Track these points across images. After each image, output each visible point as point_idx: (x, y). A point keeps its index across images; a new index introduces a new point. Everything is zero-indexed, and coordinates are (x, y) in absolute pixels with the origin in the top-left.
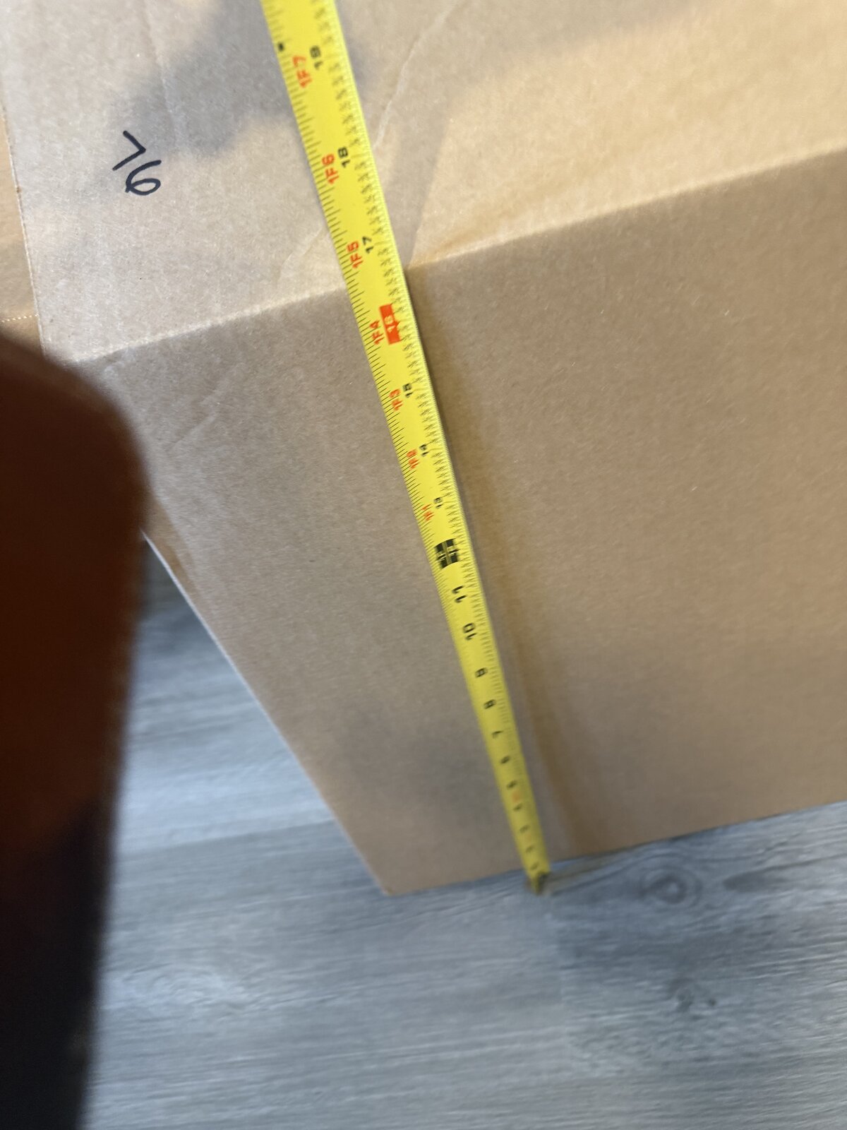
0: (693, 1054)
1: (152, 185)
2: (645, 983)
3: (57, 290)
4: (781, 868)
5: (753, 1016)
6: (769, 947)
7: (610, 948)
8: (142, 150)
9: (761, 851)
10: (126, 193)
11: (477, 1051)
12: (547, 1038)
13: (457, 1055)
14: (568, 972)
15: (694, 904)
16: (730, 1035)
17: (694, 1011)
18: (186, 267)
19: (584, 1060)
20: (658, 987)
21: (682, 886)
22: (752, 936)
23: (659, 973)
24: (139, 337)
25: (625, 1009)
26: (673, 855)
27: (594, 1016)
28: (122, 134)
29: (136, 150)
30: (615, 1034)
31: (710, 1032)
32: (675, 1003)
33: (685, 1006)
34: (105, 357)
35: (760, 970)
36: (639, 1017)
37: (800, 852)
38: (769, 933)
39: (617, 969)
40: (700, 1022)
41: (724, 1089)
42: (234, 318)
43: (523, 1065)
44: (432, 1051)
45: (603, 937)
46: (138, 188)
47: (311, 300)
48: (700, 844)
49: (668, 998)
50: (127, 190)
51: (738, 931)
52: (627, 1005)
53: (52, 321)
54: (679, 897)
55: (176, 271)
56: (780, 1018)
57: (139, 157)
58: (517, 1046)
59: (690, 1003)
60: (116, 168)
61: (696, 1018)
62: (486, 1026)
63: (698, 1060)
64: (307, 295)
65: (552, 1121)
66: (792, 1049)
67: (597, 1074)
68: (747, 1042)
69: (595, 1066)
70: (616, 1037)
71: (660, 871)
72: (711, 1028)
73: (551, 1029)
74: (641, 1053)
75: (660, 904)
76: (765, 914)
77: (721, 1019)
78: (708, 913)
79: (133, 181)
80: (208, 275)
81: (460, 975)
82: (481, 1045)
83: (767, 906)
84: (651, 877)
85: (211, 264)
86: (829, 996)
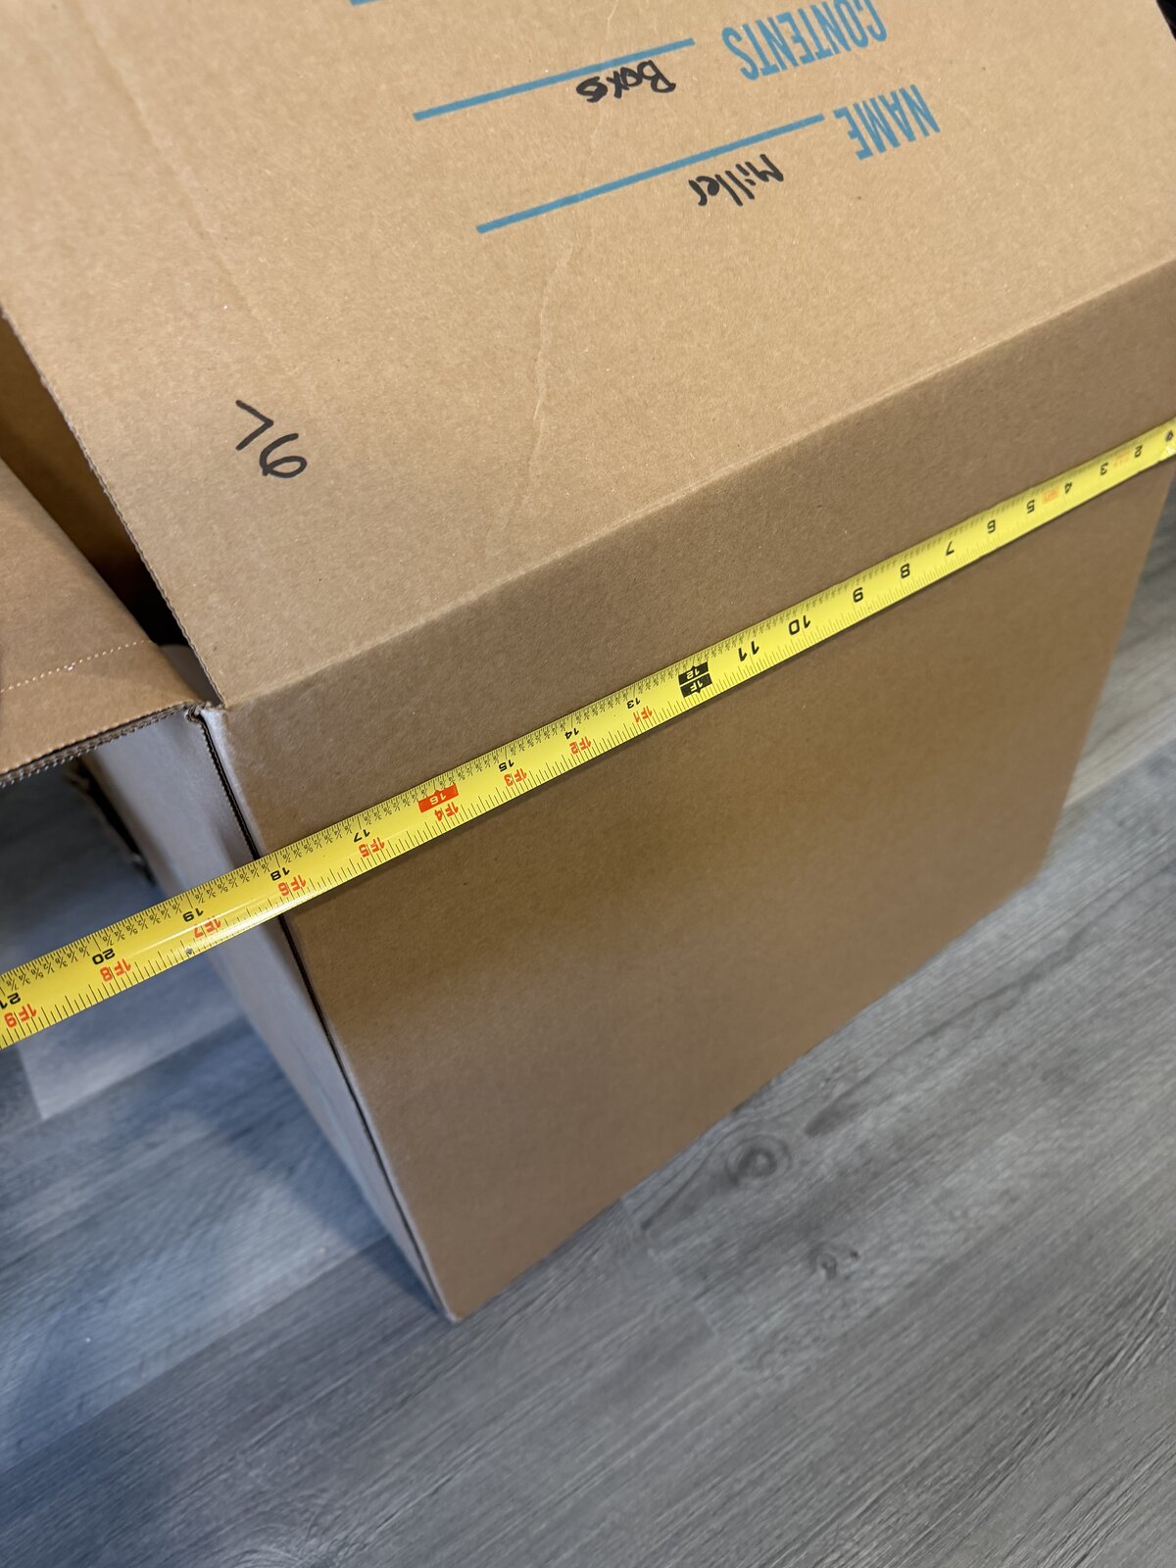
0: (863, 1313)
1: (296, 465)
2: (784, 1269)
3: (209, 608)
4: (848, 1094)
5: (894, 1248)
6: (876, 1175)
7: (732, 1253)
8: (268, 423)
9: (822, 1085)
10: (264, 477)
11: (652, 1437)
12: (718, 1380)
13: (632, 1454)
14: (702, 1300)
15: (789, 1167)
16: (885, 1276)
17: (842, 1272)
18: (374, 559)
19: (766, 1379)
20: (799, 1266)
21: (768, 1155)
22: (856, 1172)
23: (792, 1251)
24: (341, 651)
25: (779, 1305)
26: (741, 1127)
27: (752, 1330)
28: (235, 404)
29: (260, 423)
30: (781, 1336)
31: (866, 1284)
32: (822, 1273)
33: (832, 1272)
34: (302, 682)
35: (881, 1200)
36: (796, 1306)
37: (856, 1070)
38: (870, 1161)
39: (750, 1270)
40: (854, 1278)
41: (905, 1329)
42: (450, 610)
43: (708, 1422)
44: (603, 1466)
45: (719, 1244)
46: (278, 469)
47: (526, 577)
48: (763, 1104)
49: (814, 1271)
50: (265, 473)
51: (842, 1174)
52: (779, 1300)
53: (215, 649)
54: (772, 1165)
55: (362, 565)
56: (918, 1236)
57: (268, 431)
58: (692, 1406)
59: (835, 1266)
60: (240, 447)
61: (847, 1278)
62: (648, 1405)
63: (870, 1316)
64: (522, 572)
65: (768, 1458)
66: (942, 1259)
67: (786, 1385)
68: (903, 1274)
69: (779, 1379)
70: (786, 1338)
71: (739, 1149)
72: (865, 1278)
73: (717, 1369)
74: (815, 1340)
75: (756, 1183)
76: (859, 1143)
77: (870, 1266)
78: (806, 1170)
79: (270, 459)
80: (403, 564)
81: (589, 1367)
82: (653, 1427)
83: (855, 1135)
84: (733, 1159)
85: (403, 552)
86: (948, 1194)
